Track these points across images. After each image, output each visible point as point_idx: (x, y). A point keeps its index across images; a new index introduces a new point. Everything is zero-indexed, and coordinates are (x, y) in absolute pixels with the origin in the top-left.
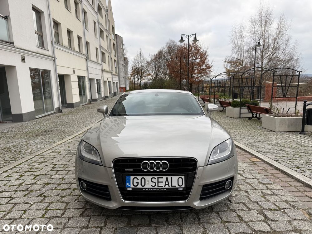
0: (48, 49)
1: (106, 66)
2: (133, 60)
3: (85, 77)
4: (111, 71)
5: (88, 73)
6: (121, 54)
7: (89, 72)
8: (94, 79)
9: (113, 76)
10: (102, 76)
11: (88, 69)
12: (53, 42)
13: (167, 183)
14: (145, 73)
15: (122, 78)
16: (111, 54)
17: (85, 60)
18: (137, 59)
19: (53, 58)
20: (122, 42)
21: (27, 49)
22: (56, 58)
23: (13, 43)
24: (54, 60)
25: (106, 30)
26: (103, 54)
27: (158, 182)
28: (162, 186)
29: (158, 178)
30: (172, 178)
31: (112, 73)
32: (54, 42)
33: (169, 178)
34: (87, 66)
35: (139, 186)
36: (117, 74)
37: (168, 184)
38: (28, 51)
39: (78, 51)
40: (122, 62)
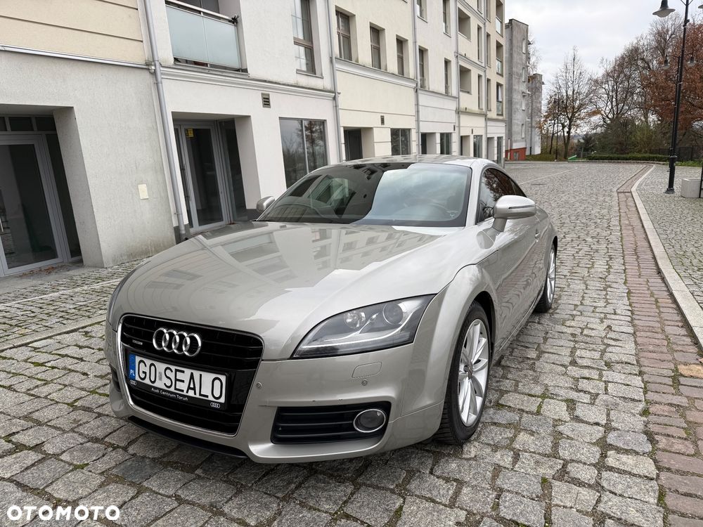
0: (322, 74)
1: (470, 102)
2: (553, 79)
3: (409, 130)
4: (484, 110)
5: (418, 121)
6: (520, 67)
7: (421, 119)
8: (433, 134)
9: (490, 123)
10: (457, 125)
11: (418, 112)
12: (334, 58)
13: (192, 386)
14: (585, 108)
15: (518, 125)
16: (487, 71)
17: (412, 92)
18: (564, 74)
19: (332, 92)
20: (525, 38)
21: (274, 79)
22: (339, 94)
23: (246, 71)
24: (334, 98)
25: (478, 14)
26: (464, 72)
27: (176, 380)
28: (183, 391)
29: (176, 370)
30: (201, 375)
31: (485, 115)
32: (336, 58)
33: (197, 374)
34: (417, 105)
35: (147, 381)
36: (500, 118)
37: (194, 389)
38: (276, 83)
39: (397, 73)
40: (521, 87)
